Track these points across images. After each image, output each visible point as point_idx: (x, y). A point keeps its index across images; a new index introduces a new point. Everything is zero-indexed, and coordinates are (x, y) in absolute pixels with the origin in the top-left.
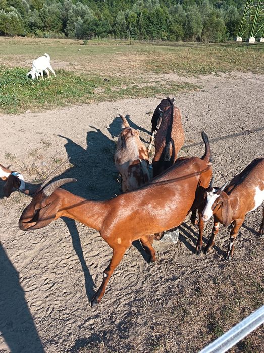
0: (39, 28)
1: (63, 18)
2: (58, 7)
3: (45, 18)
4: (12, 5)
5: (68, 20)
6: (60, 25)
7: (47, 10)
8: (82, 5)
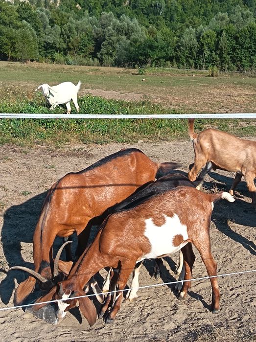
0: (58, 50)
1: (96, 36)
2: (90, 22)
3: (68, 37)
4: (24, 18)
5: (105, 39)
6: (91, 47)
7: (74, 26)
8: (128, 20)
